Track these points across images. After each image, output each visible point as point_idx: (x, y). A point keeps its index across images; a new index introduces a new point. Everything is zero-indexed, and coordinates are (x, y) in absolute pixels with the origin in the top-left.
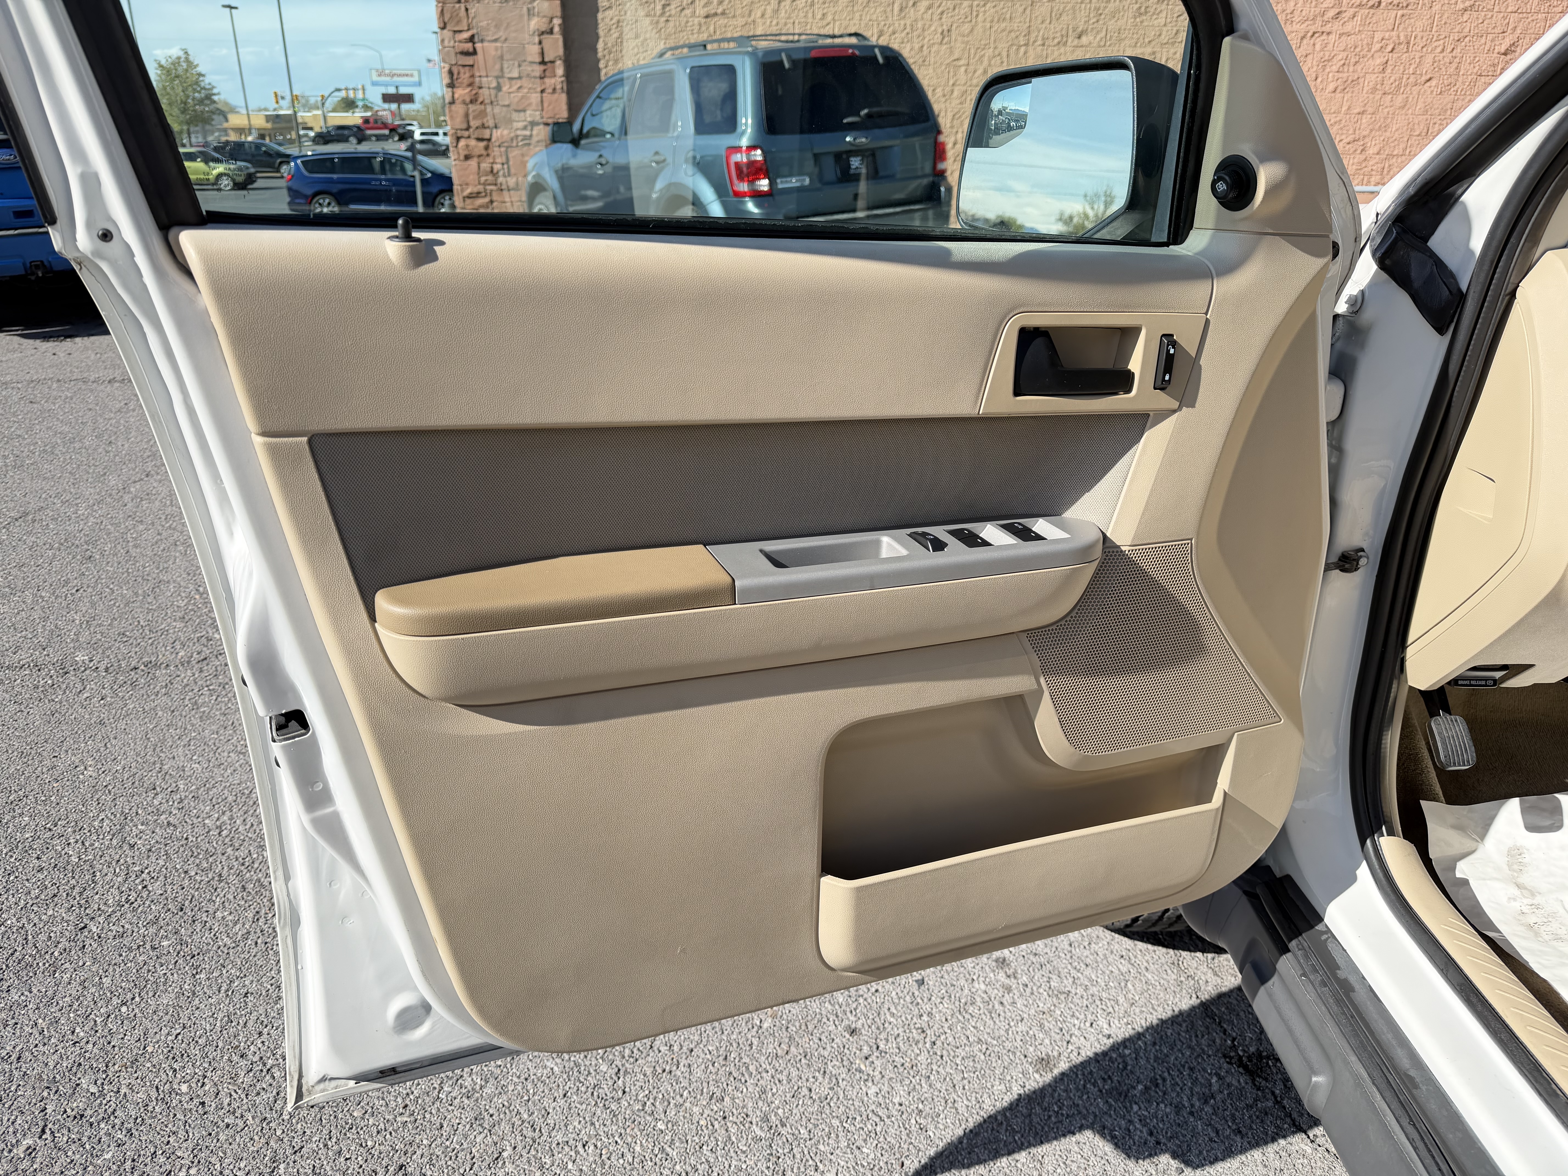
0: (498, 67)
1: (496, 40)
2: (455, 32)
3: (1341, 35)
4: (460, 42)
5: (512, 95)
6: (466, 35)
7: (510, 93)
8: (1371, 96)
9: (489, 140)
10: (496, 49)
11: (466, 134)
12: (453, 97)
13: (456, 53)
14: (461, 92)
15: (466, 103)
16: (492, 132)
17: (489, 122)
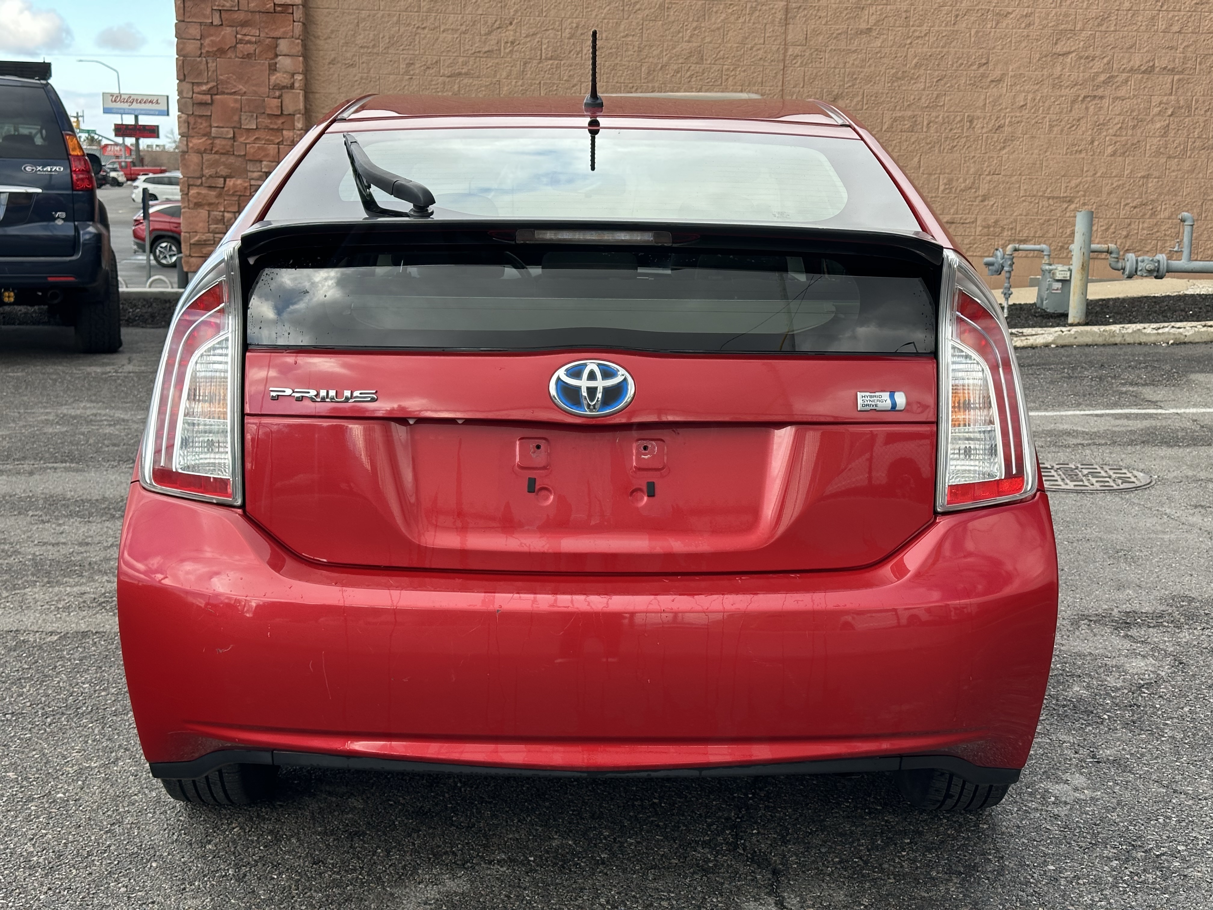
0: (236, 118)
1: (234, 93)
2: (193, 83)
3: (1116, 99)
4: (199, 93)
5: (248, 146)
6: (204, 88)
7: (246, 144)
8: (1155, 160)
9: (222, 189)
10: (236, 101)
11: (198, 182)
12: (187, 145)
13: (194, 104)
14: (196, 142)
15: (200, 152)
16: (225, 181)
17: (223, 171)
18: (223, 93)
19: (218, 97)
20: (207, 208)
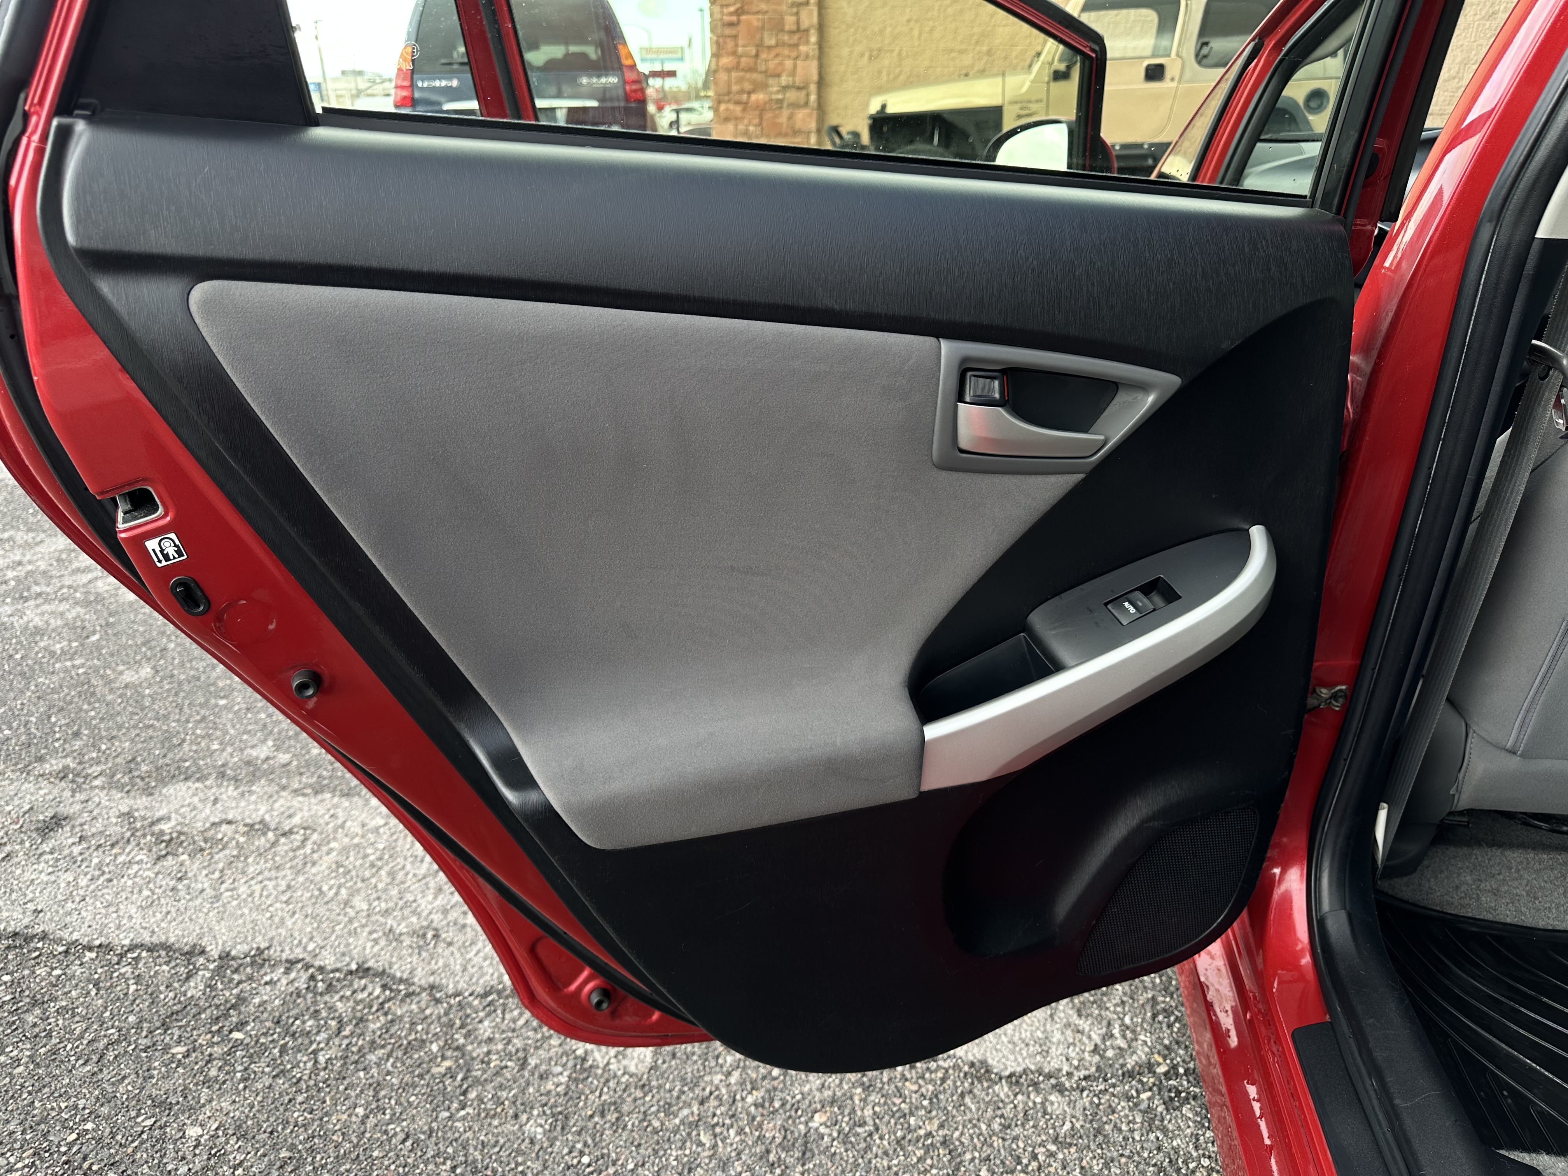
0: (758, 36)
1: (758, 13)
4: (727, 14)
5: (769, 62)
6: (732, 9)
7: (767, 60)
9: (746, 103)
10: (758, 20)
11: (726, 98)
12: (717, 64)
13: (724, 25)
14: (726, 61)
15: (729, 70)
16: (749, 97)
17: (748, 86)
18: (748, 13)
19: (743, 18)
20: (733, 122)
